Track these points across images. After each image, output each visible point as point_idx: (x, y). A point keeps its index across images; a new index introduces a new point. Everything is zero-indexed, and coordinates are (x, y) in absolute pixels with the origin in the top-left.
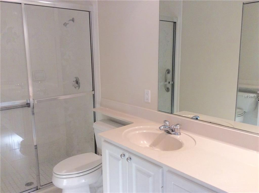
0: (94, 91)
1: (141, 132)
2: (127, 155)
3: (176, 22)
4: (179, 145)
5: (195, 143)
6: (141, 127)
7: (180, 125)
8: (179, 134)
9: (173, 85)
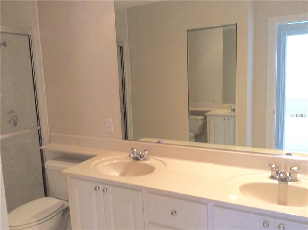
0: (39, 127)
1: (110, 162)
2: (102, 187)
3: (122, 47)
4: (150, 170)
5: (164, 165)
6: (110, 157)
7: (149, 151)
8: (148, 159)
9: (125, 112)
